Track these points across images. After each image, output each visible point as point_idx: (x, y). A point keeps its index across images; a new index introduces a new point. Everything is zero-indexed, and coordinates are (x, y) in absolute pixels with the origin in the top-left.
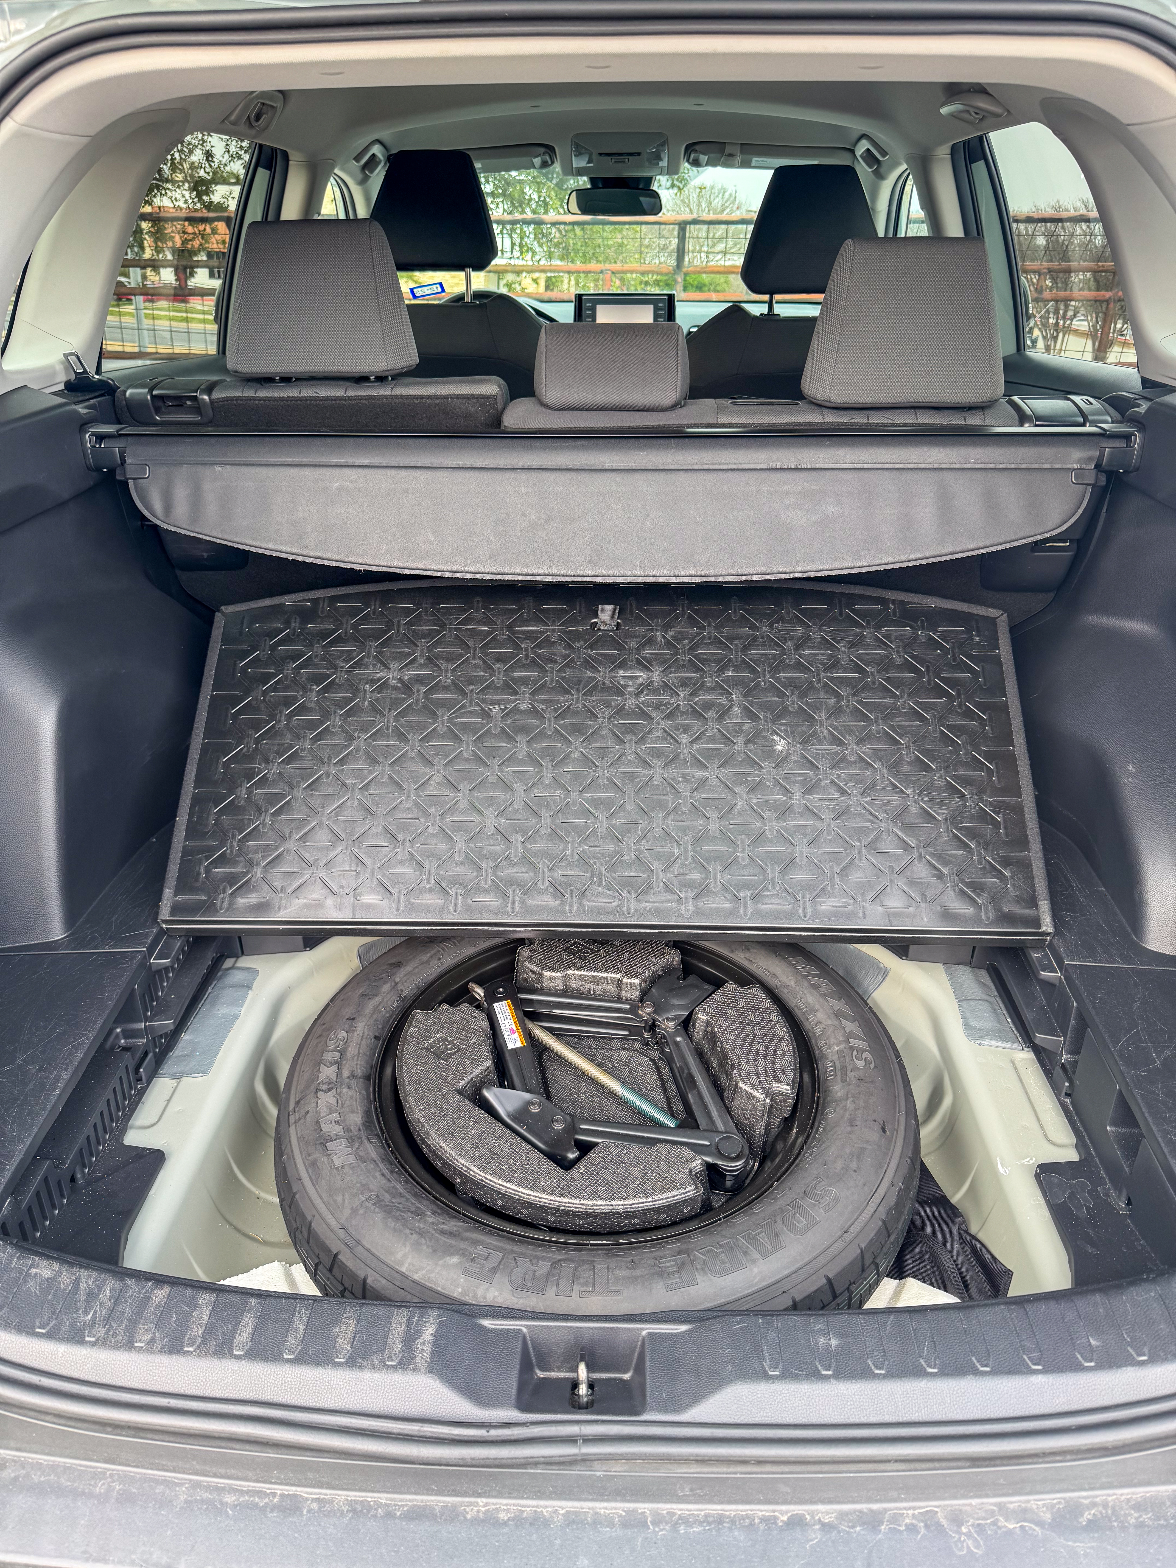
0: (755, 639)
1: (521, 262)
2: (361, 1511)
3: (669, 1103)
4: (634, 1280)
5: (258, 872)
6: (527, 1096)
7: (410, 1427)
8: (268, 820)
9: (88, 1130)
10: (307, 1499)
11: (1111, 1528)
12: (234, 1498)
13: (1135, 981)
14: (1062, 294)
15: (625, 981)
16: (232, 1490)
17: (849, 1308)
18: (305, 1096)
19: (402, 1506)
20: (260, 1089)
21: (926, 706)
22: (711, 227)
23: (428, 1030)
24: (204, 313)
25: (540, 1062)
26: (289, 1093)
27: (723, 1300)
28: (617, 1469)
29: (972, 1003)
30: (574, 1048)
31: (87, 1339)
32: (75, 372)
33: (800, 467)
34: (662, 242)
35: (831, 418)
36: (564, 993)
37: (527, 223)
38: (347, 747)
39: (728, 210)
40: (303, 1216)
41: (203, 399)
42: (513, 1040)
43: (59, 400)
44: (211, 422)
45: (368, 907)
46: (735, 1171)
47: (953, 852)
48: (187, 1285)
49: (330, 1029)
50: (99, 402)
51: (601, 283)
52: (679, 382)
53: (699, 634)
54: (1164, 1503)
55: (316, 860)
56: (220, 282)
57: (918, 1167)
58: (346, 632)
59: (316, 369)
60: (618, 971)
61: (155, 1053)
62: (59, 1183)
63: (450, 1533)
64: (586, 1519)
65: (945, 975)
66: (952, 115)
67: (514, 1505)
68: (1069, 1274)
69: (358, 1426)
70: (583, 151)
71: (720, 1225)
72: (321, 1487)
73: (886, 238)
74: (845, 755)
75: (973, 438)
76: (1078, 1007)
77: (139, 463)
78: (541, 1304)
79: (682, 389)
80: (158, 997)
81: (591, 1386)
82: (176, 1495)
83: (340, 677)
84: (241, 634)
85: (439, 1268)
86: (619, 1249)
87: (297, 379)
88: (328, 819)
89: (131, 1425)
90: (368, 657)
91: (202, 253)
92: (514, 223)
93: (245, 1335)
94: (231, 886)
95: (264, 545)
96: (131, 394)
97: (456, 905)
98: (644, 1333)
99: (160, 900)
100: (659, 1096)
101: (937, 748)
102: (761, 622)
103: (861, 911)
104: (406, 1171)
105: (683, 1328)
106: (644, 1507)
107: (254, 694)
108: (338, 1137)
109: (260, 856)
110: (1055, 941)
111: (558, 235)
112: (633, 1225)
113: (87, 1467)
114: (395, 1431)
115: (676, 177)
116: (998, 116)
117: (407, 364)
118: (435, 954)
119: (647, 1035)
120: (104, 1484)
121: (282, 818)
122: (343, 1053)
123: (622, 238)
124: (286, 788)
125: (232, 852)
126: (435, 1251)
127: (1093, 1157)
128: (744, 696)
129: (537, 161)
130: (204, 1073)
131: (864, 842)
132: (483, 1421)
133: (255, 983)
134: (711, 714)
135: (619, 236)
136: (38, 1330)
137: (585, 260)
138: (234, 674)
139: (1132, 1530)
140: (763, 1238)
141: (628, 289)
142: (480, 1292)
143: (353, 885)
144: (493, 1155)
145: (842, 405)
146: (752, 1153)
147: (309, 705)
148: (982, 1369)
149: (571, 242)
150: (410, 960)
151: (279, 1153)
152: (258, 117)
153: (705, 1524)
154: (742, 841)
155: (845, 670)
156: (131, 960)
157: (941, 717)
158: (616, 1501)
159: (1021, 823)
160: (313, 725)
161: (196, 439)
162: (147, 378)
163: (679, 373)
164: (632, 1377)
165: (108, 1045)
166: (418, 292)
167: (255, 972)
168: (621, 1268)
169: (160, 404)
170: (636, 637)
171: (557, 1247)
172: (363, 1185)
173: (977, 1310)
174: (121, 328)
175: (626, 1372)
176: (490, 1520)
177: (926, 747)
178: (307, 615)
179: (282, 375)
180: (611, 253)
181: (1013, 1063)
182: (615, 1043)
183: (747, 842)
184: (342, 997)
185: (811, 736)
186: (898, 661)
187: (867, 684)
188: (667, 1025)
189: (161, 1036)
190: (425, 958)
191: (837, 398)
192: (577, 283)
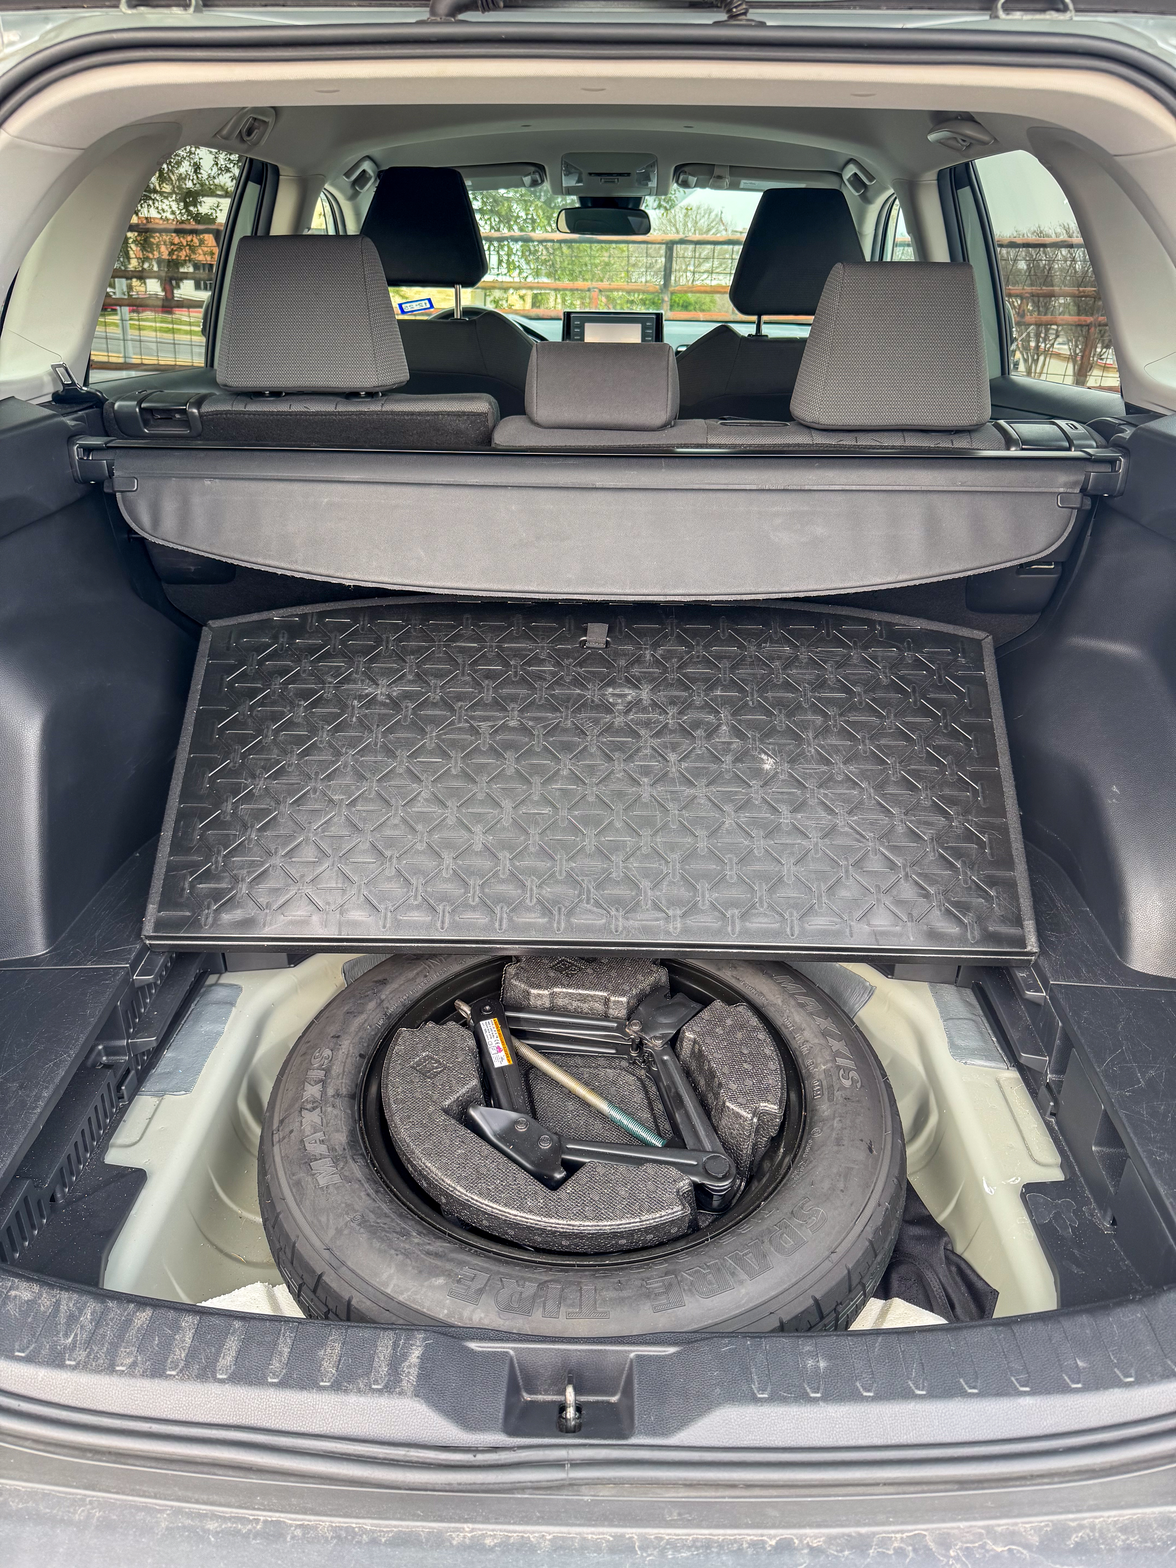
0: (743, 659)
1: (507, 279)
2: (346, 1537)
3: (655, 1122)
4: (622, 1300)
5: (243, 888)
6: (514, 1115)
7: (396, 1452)
8: (254, 836)
9: (69, 1149)
10: (291, 1526)
11: (1099, 1551)
12: (216, 1525)
13: (1119, 1002)
14: (1044, 318)
15: (613, 999)
16: (214, 1516)
17: (835, 1329)
18: (289, 1115)
19: (388, 1532)
20: (243, 1107)
21: (912, 727)
22: (698, 246)
23: (413, 1048)
24: (190, 324)
25: (527, 1081)
26: (273, 1112)
27: (710, 1321)
28: (605, 1493)
29: (957, 1022)
30: (560, 1066)
31: (68, 1362)
32: (63, 384)
33: (789, 488)
34: (650, 260)
35: (820, 439)
36: (551, 1011)
37: (516, 240)
38: (334, 763)
39: (713, 231)
40: (287, 1237)
41: (193, 413)
42: (500, 1059)
43: (47, 412)
44: (200, 435)
45: (355, 924)
46: (722, 1191)
47: (939, 872)
48: (170, 1308)
49: (315, 1047)
50: (86, 414)
51: (588, 300)
52: (669, 402)
53: (687, 653)
54: (1150, 1526)
55: (302, 876)
56: (209, 293)
57: (904, 1186)
58: (334, 648)
59: (307, 384)
60: (605, 989)
61: (137, 1070)
62: (39, 1203)
63: (436, 1559)
64: (573, 1545)
65: (931, 994)
66: (940, 142)
67: (501, 1531)
68: (1055, 1294)
69: (343, 1451)
70: (573, 170)
71: (707, 1245)
72: (305, 1513)
73: (872, 262)
74: (832, 775)
75: (960, 461)
76: (1063, 1028)
77: (127, 475)
78: (527, 1326)
79: (672, 410)
80: (140, 1015)
81: (578, 1409)
82: (157, 1522)
83: (329, 693)
84: (228, 649)
85: (424, 1290)
86: (606, 1270)
87: (287, 394)
88: (315, 835)
89: (112, 1450)
90: (357, 673)
91: (188, 264)
92: (500, 240)
93: (229, 1359)
94: (216, 902)
95: (253, 560)
96: (119, 407)
97: (443, 922)
98: (632, 1355)
99: (143, 916)
100: (646, 1115)
101: (923, 768)
102: (749, 641)
103: (848, 930)
104: (392, 1191)
105: (671, 1350)
106: (632, 1532)
107: (241, 708)
108: (322, 1157)
109: (245, 871)
110: (1041, 962)
111: (545, 252)
112: (621, 1245)
113: (66, 1493)
114: (381, 1456)
115: (663, 197)
116: (984, 143)
117: (398, 380)
118: (421, 971)
119: (634, 1054)
120: (83, 1511)
121: (268, 833)
122: (327, 1071)
123: (610, 257)
124: (273, 804)
125: (217, 867)
126: (420, 1272)
127: (1078, 1177)
128: (733, 715)
129: (527, 180)
130: (187, 1091)
131: (851, 861)
132: (470, 1445)
133: (238, 1000)
134: (699, 733)
135: (606, 254)
136: (17, 1354)
137: (573, 279)
138: (220, 690)
139: (1119, 1553)
140: (750, 1259)
141: (614, 308)
142: (466, 1314)
143: (340, 901)
144: (480, 1176)
145: (830, 427)
146: (739, 1172)
147: (296, 720)
148: (970, 1391)
149: (558, 260)
150: (396, 977)
151: (263, 1172)
152: (249, 132)
153: (693, 1549)
154: (730, 860)
155: (832, 690)
156: (114, 976)
157: (927, 737)
158: (603, 1526)
159: (1007, 842)
160: (300, 741)
161: (185, 452)
162: (137, 390)
163: (670, 393)
164: (620, 1400)
165: (90, 1062)
166: (407, 308)
167: (239, 988)
168: (608, 1289)
169: (149, 417)
170: (625, 655)
171: (544, 1268)
172: (347, 1205)
173: (965, 1332)
174: (107, 338)
175: (613, 1395)
176: (476, 1546)
177: (913, 767)
178: (294, 630)
179: (272, 390)
180: (598, 271)
181: (998, 1082)
182: (602, 1061)
183: (735, 860)
184: (326, 1014)
185: (798, 755)
186: (885, 681)
187: (854, 703)
188: (655, 1044)
189: (143, 1054)
190: (411, 974)
191: (826, 420)
192: (564, 301)
